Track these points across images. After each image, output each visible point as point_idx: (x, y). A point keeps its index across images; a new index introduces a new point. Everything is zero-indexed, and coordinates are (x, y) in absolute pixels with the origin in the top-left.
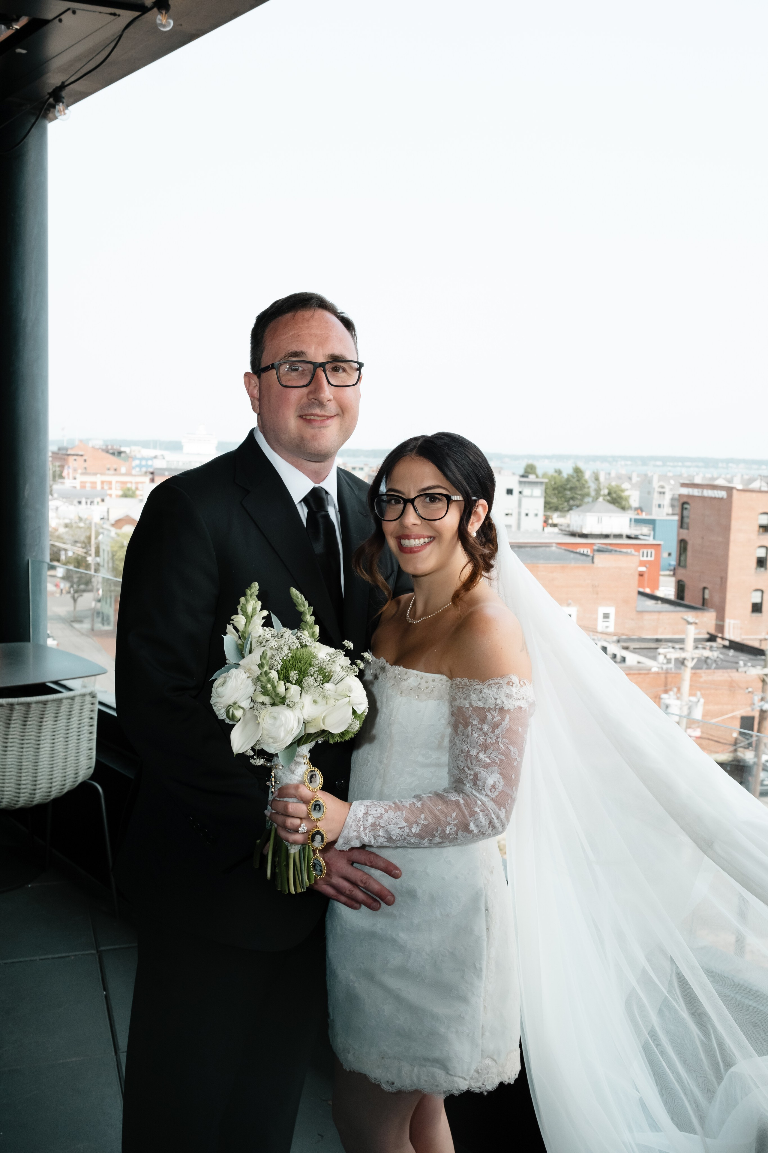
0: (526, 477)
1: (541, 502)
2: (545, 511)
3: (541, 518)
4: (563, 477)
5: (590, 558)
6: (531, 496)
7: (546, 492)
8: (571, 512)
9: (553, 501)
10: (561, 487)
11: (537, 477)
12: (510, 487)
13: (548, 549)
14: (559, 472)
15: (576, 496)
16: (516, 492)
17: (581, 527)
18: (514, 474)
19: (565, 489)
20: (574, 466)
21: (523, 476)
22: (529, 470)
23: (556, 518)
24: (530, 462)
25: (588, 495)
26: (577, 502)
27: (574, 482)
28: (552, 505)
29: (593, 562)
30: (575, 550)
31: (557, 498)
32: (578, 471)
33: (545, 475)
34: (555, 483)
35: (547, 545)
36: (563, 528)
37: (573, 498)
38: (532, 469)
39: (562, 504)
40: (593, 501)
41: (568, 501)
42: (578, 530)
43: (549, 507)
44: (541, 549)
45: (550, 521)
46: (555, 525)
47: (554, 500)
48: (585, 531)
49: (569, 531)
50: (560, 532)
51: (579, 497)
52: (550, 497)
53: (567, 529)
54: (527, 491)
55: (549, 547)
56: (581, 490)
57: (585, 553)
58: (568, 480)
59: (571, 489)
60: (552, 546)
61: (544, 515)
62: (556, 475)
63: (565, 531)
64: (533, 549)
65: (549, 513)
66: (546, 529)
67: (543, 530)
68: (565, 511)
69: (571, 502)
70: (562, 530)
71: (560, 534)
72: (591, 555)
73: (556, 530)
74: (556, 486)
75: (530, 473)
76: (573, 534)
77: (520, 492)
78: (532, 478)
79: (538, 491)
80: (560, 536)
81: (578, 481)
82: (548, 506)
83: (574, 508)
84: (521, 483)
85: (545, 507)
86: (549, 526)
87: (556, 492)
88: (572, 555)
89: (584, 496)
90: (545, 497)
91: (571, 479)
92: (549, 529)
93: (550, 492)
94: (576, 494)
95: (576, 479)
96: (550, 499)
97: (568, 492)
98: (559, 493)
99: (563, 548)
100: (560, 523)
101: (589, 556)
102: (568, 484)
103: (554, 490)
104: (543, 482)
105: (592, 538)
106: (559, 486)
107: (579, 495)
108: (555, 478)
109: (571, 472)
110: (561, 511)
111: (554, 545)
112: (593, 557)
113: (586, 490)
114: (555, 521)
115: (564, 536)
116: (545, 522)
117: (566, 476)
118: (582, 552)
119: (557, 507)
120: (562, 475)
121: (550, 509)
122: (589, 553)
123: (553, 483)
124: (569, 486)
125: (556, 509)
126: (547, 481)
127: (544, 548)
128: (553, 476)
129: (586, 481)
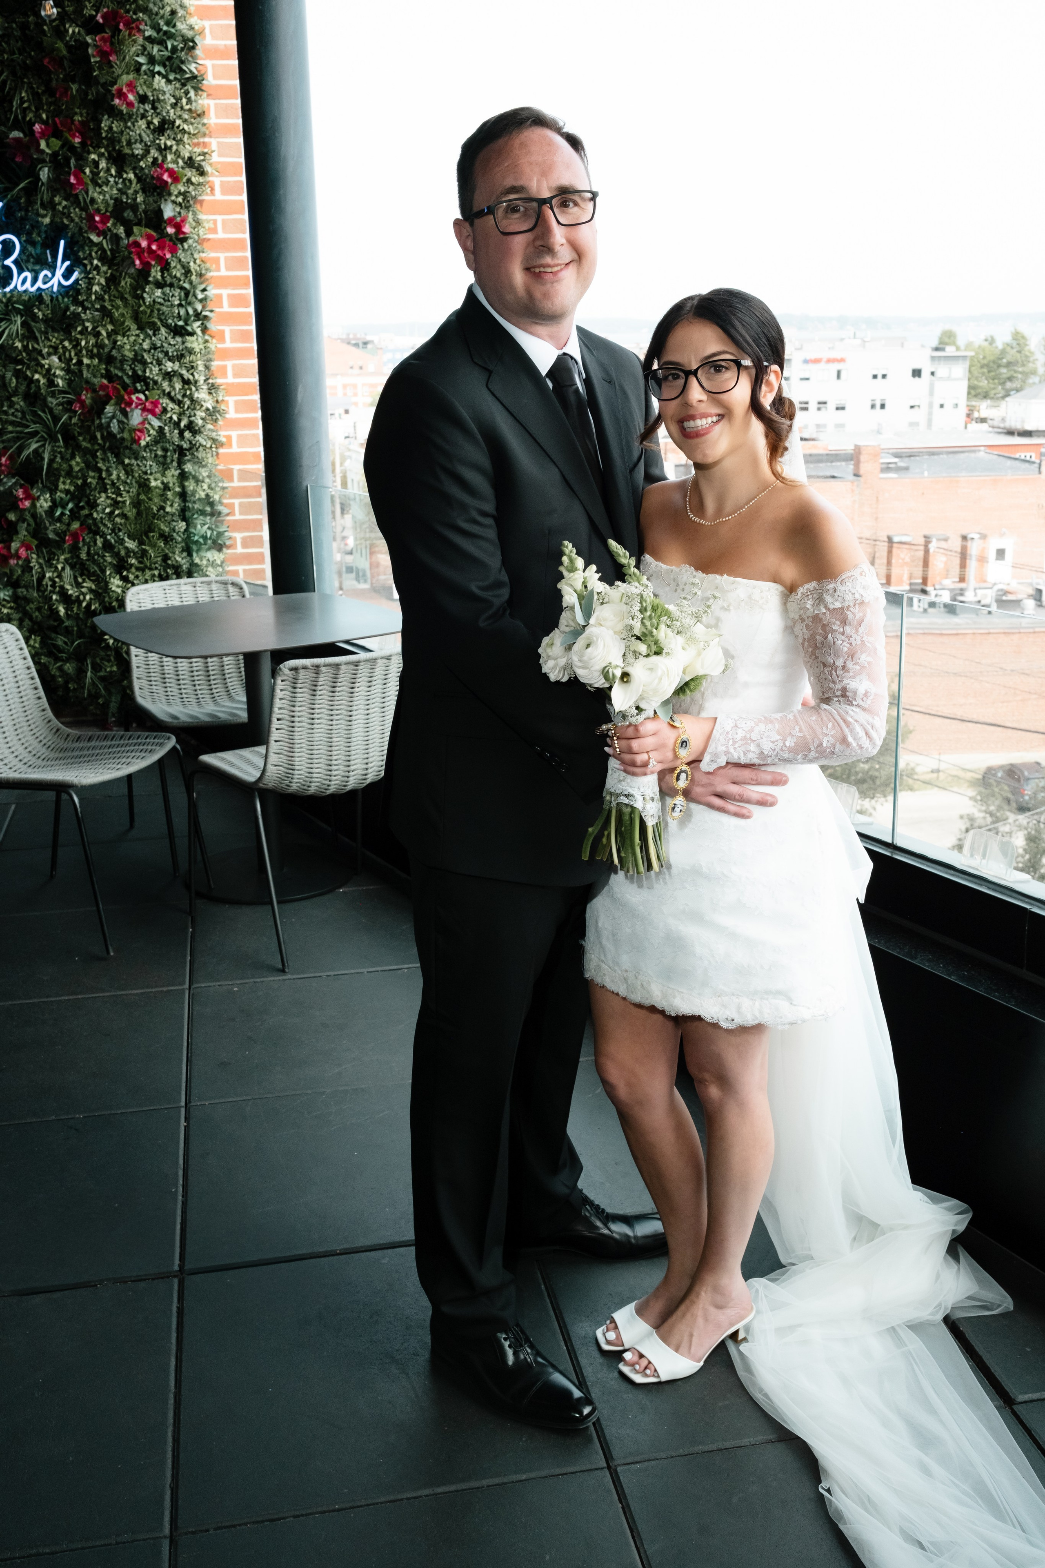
0: (943, 350)
1: (964, 386)
2: (968, 399)
3: (963, 410)
4: (997, 347)
5: (1037, 465)
6: (949, 378)
7: (970, 371)
8: (1007, 399)
9: (981, 384)
10: (994, 362)
11: (958, 349)
12: (917, 367)
13: (973, 455)
14: (991, 341)
15: (1015, 375)
16: (925, 374)
17: (1023, 422)
18: (923, 346)
19: (999, 366)
20: (1013, 331)
21: (937, 349)
22: (946, 340)
23: (984, 409)
24: (947, 327)
25: (1034, 372)
26: (1016, 384)
27: (1012, 354)
28: (980, 390)
29: (1040, 472)
30: (1013, 456)
31: (986, 379)
32: (1019, 339)
33: (969, 346)
34: (984, 358)
35: (972, 449)
36: (996, 423)
37: (1010, 379)
38: (949, 337)
39: (994, 389)
40: (1040, 382)
41: (1003, 384)
42: (1018, 426)
43: (975, 392)
44: (962, 456)
45: (976, 415)
46: (983, 420)
47: (984, 383)
48: (1028, 427)
49: (1004, 428)
50: (991, 429)
51: (1020, 376)
52: (977, 379)
53: (1002, 425)
54: (942, 370)
55: (974, 451)
56: (1023, 365)
57: (1028, 458)
58: (1003, 352)
59: (1009, 364)
60: (979, 451)
61: (968, 406)
62: (986, 344)
63: (999, 428)
64: (951, 456)
65: (974, 403)
66: (969, 425)
67: (966, 427)
68: (997, 399)
69: (1009, 385)
70: (993, 427)
71: (990, 432)
72: (1038, 461)
73: (985, 426)
74: (985, 362)
75: (947, 344)
76: (1010, 433)
77: (933, 374)
78: (950, 350)
79: (960, 371)
80: (991, 435)
81: (1019, 352)
82: (973, 392)
83: (1012, 393)
84: (933, 358)
85: (969, 393)
86: (974, 422)
87: (985, 370)
88: (1009, 463)
89: (1026, 375)
90: (969, 380)
91: (1008, 349)
92: (974, 426)
93: (976, 371)
94: (1016, 372)
95: (1015, 350)
96: (976, 382)
97: (1004, 370)
98: (989, 372)
99: (996, 453)
100: (991, 417)
101: (1034, 463)
102: (1002, 359)
103: (982, 367)
104: (966, 356)
105: (1038, 436)
106: (989, 362)
107: (1020, 373)
108: (984, 350)
109: (1008, 339)
110: (992, 398)
111: (982, 448)
112: (1040, 465)
113: (1031, 365)
114: (983, 414)
115: (997, 436)
116: (968, 415)
117: (1000, 347)
118: (1023, 457)
119: (986, 392)
120: (994, 345)
121: (976, 396)
122: (1033, 459)
123: (981, 357)
124: (1005, 361)
125: (986, 396)
126: (972, 354)
127: (966, 454)
128: (980, 347)
129: (1032, 353)
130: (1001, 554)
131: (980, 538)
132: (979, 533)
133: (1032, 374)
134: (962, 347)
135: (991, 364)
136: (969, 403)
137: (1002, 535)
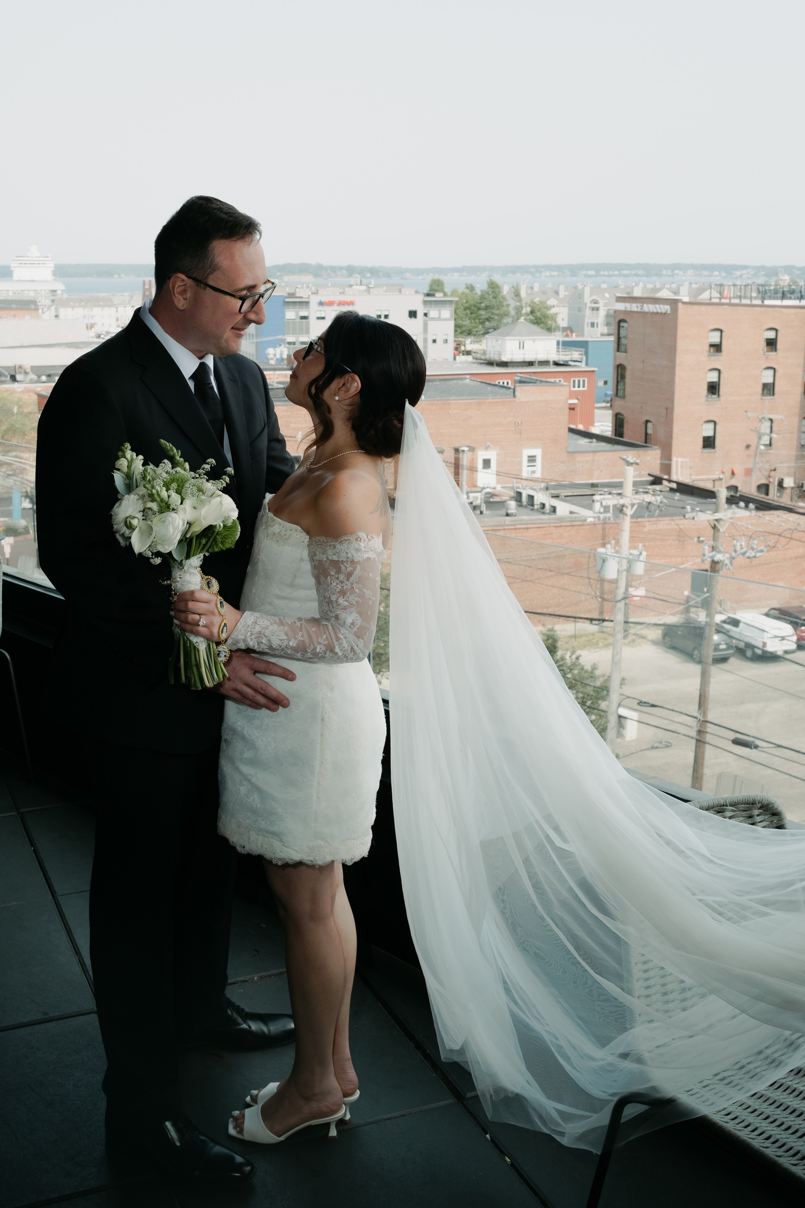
0: (433, 295)
1: (451, 324)
2: (455, 336)
3: (451, 345)
4: (476, 294)
5: (512, 390)
6: (439, 319)
7: (455, 312)
8: (487, 336)
9: (464, 323)
10: (475, 306)
11: (445, 295)
12: (413, 308)
13: (460, 382)
14: (471, 288)
15: (492, 316)
16: (420, 315)
17: (500, 354)
18: (417, 292)
19: (479, 309)
20: (489, 280)
21: (428, 295)
22: (435, 287)
23: (469, 344)
24: (436, 277)
25: (507, 314)
26: (494, 324)
27: (489, 299)
28: (464, 329)
29: (514, 396)
30: (493, 383)
31: (469, 319)
32: (494, 287)
33: (454, 292)
34: (467, 302)
35: (460, 377)
36: (478, 356)
37: (488, 320)
38: (438, 286)
39: (476, 327)
40: (513, 322)
41: (482, 323)
42: (495, 357)
43: (460, 330)
44: (452, 382)
45: (463, 348)
46: (468, 353)
47: (467, 323)
48: (505, 359)
49: (485, 360)
50: (474, 360)
51: (496, 317)
52: (462, 319)
53: (483, 357)
54: (433, 313)
55: (462, 379)
56: (499, 309)
57: (505, 384)
58: (482, 297)
59: (487, 308)
60: (466, 378)
61: (455, 341)
62: (467, 291)
63: (481, 359)
64: (443, 382)
65: (460, 339)
66: (457, 357)
67: (455, 359)
68: (479, 335)
69: (487, 324)
70: (476, 359)
71: (474, 363)
72: (513, 387)
73: (469, 358)
74: (467, 305)
75: (437, 291)
76: (490, 363)
77: (426, 315)
78: (439, 296)
79: (447, 313)
80: (475, 365)
81: (495, 298)
82: (459, 330)
83: (490, 331)
84: (425, 302)
85: (456, 331)
86: (461, 354)
87: (468, 311)
88: (490, 388)
89: (500, 316)
90: (455, 320)
91: (486, 296)
92: (461, 358)
93: (461, 312)
94: (493, 314)
95: (491, 296)
96: (460, 322)
97: (482, 312)
98: (471, 313)
99: (479, 380)
100: (474, 350)
101: (509, 388)
102: (482, 303)
103: (465, 309)
104: (452, 301)
105: (513, 366)
106: (471, 306)
107: (496, 315)
108: (466, 296)
109: (485, 287)
110: (475, 335)
111: (468, 376)
112: (514, 390)
113: (504, 308)
114: (469, 347)
115: (479, 366)
116: (456, 349)
117: (479, 293)
118: (501, 384)
119: (470, 330)
120: (474, 292)
121: (461, 333)
122: (510, 385)
123: (465, 301)
124: (483, 305)
125: (469, 333)
126: (457, 299)
127: (455, 381)
128: (463, 293)
129: (504, 298)
130: (487, 463)
131: (469, 451)
132: (468, 446)
133: (506, 315)
134: (449, 293)
135: (473, 308)
136: (456, 339)
137: (487, 448)
